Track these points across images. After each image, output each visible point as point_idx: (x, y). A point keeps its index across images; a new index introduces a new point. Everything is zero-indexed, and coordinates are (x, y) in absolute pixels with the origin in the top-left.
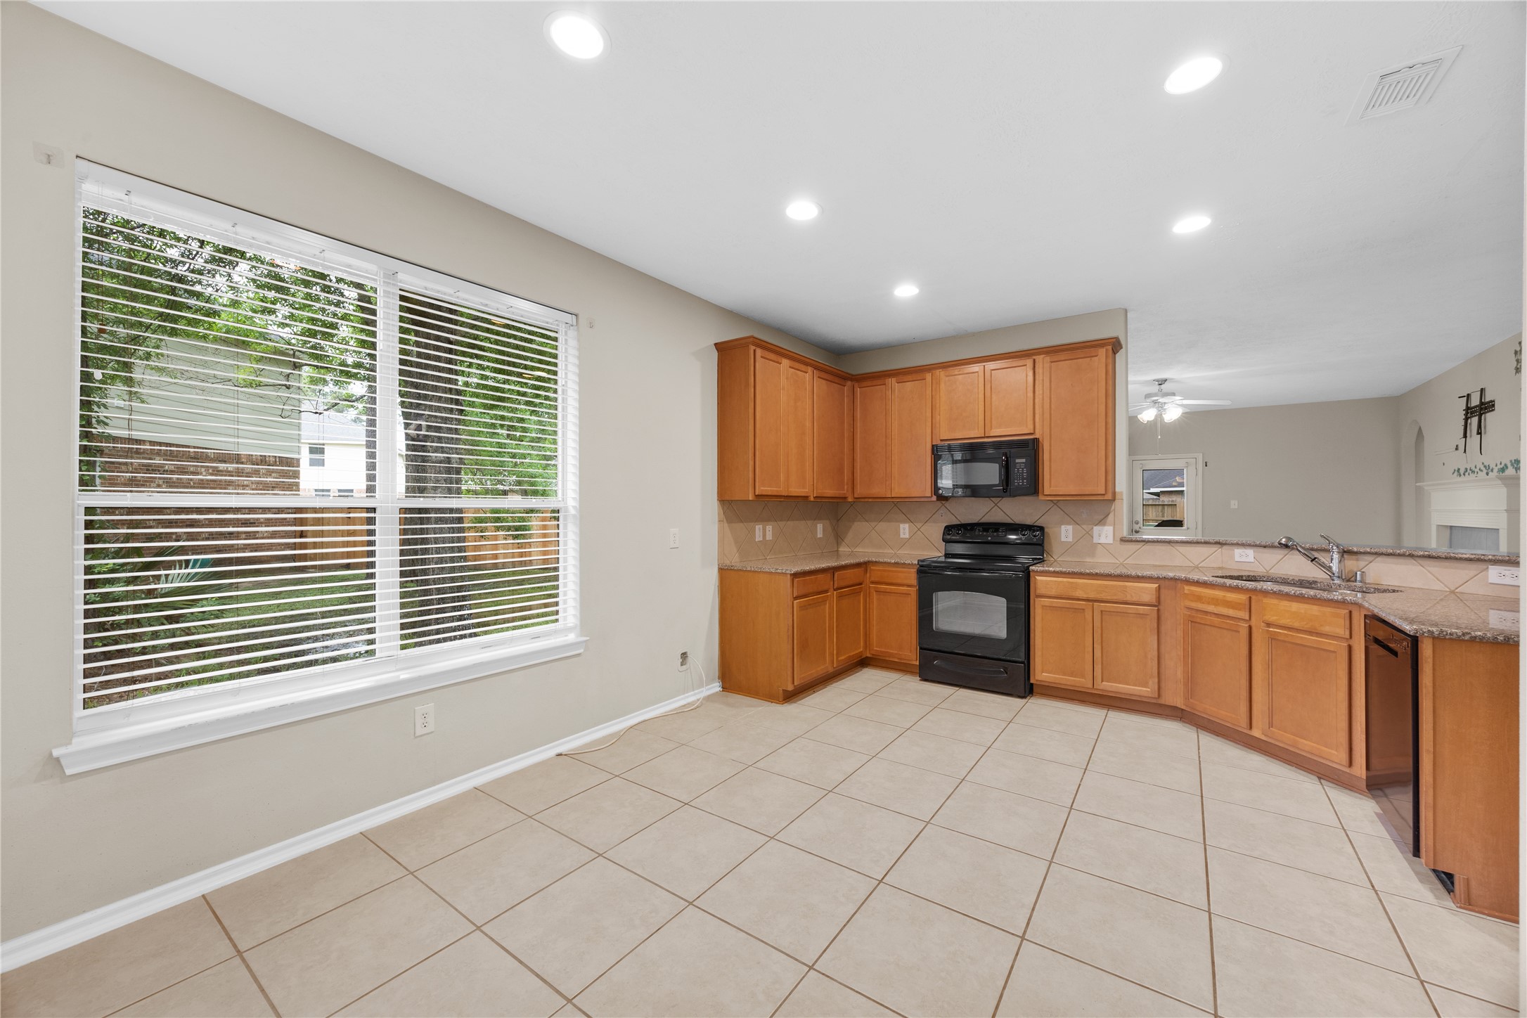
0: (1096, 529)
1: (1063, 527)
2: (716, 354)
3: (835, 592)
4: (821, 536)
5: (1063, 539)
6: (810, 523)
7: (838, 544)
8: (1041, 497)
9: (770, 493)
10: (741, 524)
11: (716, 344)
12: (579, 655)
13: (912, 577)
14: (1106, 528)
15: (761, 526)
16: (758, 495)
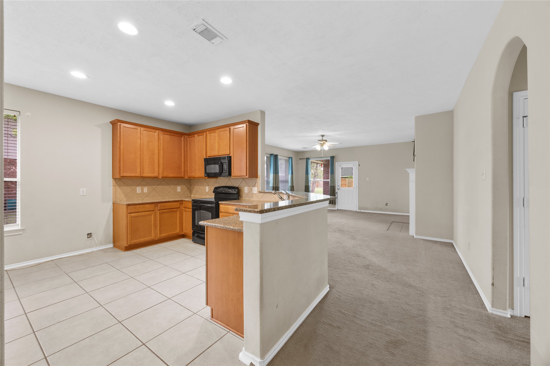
0: (253, 188)
1: (245, 187)
2: (111, 126)
3: (158, 211)
4: (180, 191)
5: (245, 192)
6: (172, 186)
7: (191, 194)
8: (232, 177)
9: (130, 176)
10: (128, 187)
11: (110, 122)
12: (21, 234)
13: (190, 205)
14: (255, 188)
15: (140, 188)
16: (121, 176)
